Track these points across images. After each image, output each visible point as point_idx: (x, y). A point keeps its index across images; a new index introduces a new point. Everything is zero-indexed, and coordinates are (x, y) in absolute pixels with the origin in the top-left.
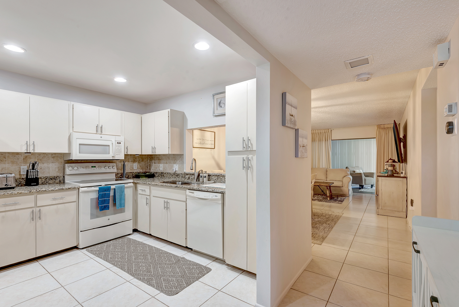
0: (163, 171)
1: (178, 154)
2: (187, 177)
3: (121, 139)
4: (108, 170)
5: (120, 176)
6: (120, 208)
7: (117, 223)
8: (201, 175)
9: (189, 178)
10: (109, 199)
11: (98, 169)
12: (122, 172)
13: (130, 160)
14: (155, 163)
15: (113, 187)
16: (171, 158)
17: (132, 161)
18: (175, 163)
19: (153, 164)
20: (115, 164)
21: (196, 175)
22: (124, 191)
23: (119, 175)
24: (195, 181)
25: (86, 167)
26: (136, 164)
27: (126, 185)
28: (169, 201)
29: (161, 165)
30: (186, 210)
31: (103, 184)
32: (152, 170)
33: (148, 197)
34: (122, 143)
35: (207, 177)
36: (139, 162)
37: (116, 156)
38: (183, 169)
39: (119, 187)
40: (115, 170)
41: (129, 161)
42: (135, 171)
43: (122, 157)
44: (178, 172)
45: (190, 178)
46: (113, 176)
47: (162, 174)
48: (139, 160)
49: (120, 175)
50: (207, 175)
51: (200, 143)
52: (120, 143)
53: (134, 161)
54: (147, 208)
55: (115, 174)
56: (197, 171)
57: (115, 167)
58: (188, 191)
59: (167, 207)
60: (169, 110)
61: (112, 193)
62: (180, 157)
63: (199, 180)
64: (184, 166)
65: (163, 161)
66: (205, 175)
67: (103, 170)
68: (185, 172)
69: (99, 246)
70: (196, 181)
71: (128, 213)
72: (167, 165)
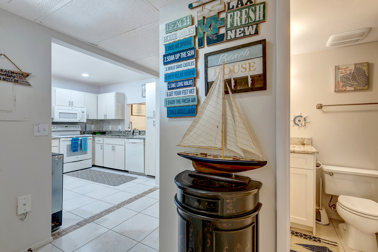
0: (111, 130)
1: (121, 119)
2: (127, 133)
3: (85, 110)
4: (76, 129)
6: (84, 151)
7: (82, 160)
8: (135, 131)
9: (128, 134)
10: (78, 146)
11: (69, 128)
12: (84, 130)
13: (89, 123)
14: (106, 125)
15: (80, 138)
16: (116, 122)
17: (90, 124)
18: (119, 125)
19: (105, 125)
20: (80, 125)
21: (132, 131)
22: (87, 141)
24: (131, 135)
25: (62, 127)
26: (93, 126)
27: (88, 138)
28: (115, 146)
29: (110, 126)
30: (125, 150)
31: (74, 136)
32: (104, 129)
33: (102, 145)
34: (85, 112)
35: (138, 132)
36: (95, 125)
37: (81, 120)
38: (124, 128)
39: (84, 139)
40: (80, 129)
41: (88, 124)
42: (92, 130)
43: (85, 121)
44: (121, 130)
45: (129, 134)
47: (111, 132)
48: (95, 123)
49: (83, 132)
50: (138, 131)
51: (138, 113)
52: (84, 112)
53: (92, 124)
54: (101, 151)
55: (79, 132)
56: (133, 129)
57: (80, 127)
58: (126, 139)
59: (113, 149)
60: (115, 93)
61: (79, 142)
62: (123, 121)
63: (134, 135)
64: (125, 126)
65: (111, 124)
66: (137, 131)
67: (72, 129)
68: (125, 130)
70: (132, 135)
71: (89, 155)
72: (114, 126)
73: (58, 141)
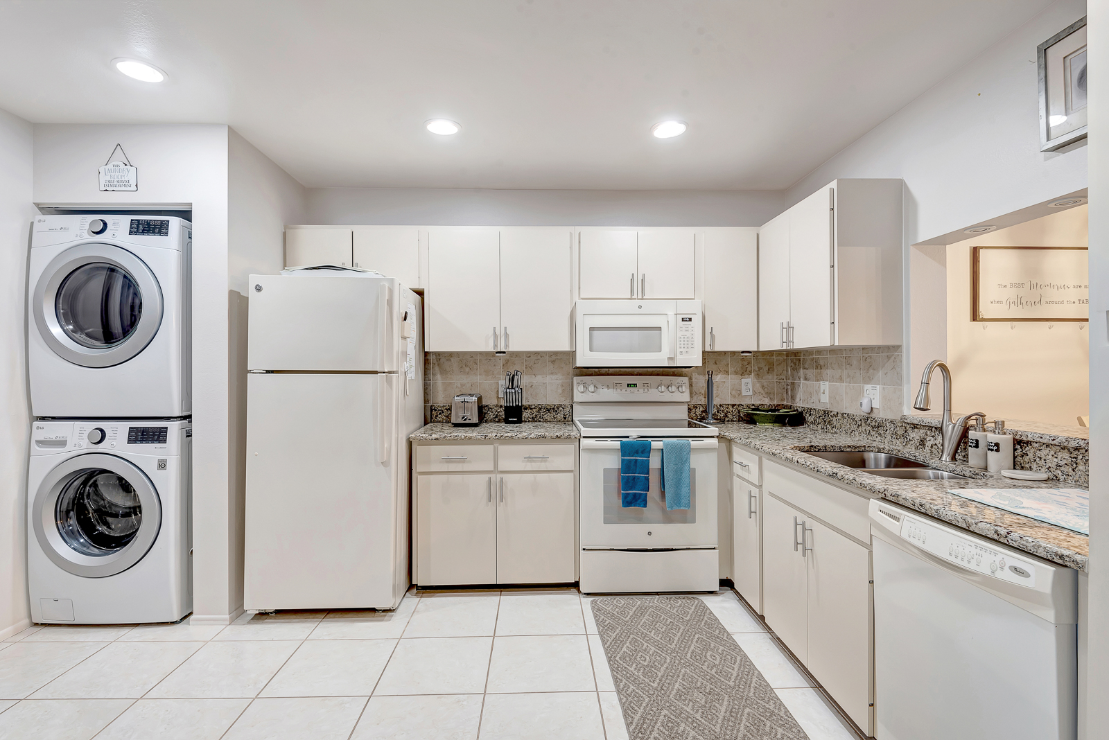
0: (828, 407)
1: (879, 347)
2: (915, 435)
3: (694, 309)
4: (667, 397)
5: (700, 416)
6: (676, 508)
7: (672, 550)
8: (972, 434)
9: (922, 442)
10: (647, 479)
11: (641, 390)
12: (703, 401)
13: (731, 370)
14: (806, 379)
15: (656, 444)
16: (855, 362)
17: (736, 373)
18: (868, 380)
19: (802, 381)
20: (686, 380)
21: (952, 433)
22: (687, 460)
23: (698, 411)
24: (946, 457)
25: (615, 386)
26: (749, 380)
27: (694, 443)
29: (825, 386)
30: (871, 582)
31: (634, 433)
32: (798, 400)
33: (755, 491)
34: (697, 321)
35: (1007, 448)
36: (758, 376)
37: (679, 357)
38: (901, 404)
39: (673, 447)
40: (688, 399)
41: (727, 372)
42: (746, 402)
43: (697, 360)
44: (880, 415)
45: (928, 444)
46: (682, 413)
47: (826, 418)
48: (760, 369)
49: (702, 409)
50: (1006, 441)
52: (690, 320)
53: (744, 372)
54: (753, 524)
55: (686, 407)
56: (961, 410)
57: (686, 389)
58: (875, 504)
59: (803, 546)
60: (834, 184)
61: (654, 462)
62: (889, 358)
63: (966, 458)
64: (901, 390)
65: (829, 372)
66: (992, 438)
67: (654, 395)
68: (903, 418)
69: (622, 601)
70: (954, 459)
71: (704, 528)
72: (842, 387)
73: (571, 448)
